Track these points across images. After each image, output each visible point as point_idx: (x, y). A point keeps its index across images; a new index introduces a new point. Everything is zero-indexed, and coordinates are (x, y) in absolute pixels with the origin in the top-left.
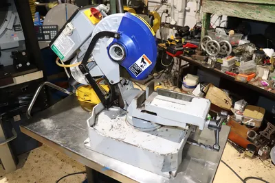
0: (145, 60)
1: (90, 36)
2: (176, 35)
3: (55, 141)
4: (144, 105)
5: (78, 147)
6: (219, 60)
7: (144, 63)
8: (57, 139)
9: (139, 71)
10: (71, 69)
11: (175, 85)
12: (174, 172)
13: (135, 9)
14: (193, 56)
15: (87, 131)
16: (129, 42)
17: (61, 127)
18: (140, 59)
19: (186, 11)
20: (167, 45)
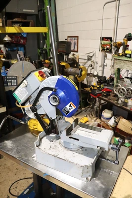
0: (72, 105)
1: (38, 88)
2: (97, 82)
3: (13, 155)
4: (71, 134)
5: (28, 160)
6: (126, 100)
7: (71, 107)
8: (15, 155)
9: (68, 112)
10: (25, 109)
11: (97, 117)
12: (89, 178)
13: (69, 64)
14: (109, 97)
15: (34, 150)
16: (62, 94)
17: (18, 147)
18: (69, 105)
19: (104, 65)
20: (91, 89)
